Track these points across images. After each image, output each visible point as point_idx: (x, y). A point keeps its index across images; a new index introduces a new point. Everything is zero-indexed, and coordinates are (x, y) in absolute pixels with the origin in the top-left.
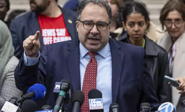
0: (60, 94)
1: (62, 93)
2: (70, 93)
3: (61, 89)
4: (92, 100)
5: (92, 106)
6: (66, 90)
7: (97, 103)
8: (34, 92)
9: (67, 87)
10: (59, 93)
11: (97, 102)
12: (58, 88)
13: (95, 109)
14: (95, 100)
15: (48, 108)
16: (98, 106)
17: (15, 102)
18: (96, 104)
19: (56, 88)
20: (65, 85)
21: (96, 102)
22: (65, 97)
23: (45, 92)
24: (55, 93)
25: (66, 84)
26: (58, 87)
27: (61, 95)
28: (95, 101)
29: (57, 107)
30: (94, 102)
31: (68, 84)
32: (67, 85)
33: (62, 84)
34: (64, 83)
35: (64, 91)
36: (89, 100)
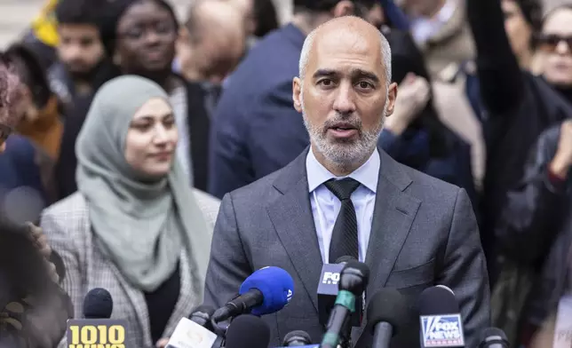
0: (338, 302)
1: (345, 299)
3: (340, 287)
4: (430, 318)
5: (431, 337)
6: (356, 289)
7: (444, 328)
8: (261, 292)
9: (359, 279)
10: (334, 298)
11: (444, 324)
12: (329, 282)
13: (439, 344)
14: (438, 318)
15: (302, 338)
16: (447, 336)
17: (206, 319)
18: (441, 330)
19: (324, 282)
20: (353, 275)
21: (443, 326)
22: (352, 310)
23: (290, 291)
24: (321, 296)
25: (358, 271)
26: (329, 279)
27: (341, 305)
28: (440, 322)
29: (330, 337)
30: (437, 326)
31: (362, 271)
32: (358, 275)
33: (345, 271)
34: (350, 269)
35: (348, 293)
36: (423, 318)
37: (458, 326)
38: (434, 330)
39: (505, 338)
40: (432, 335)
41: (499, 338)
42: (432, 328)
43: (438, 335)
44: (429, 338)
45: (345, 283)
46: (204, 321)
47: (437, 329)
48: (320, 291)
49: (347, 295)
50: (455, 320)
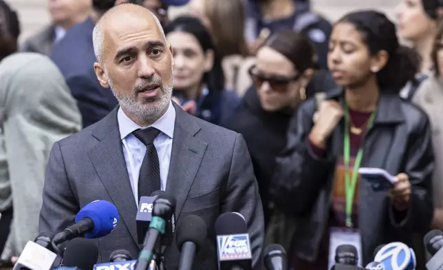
0: (151, 225)
1: (157, 223)
2: (173, 222)
3: (153, 214)
4: (224, 237)
5: (226, 252)
6: (165, 215)
7: (235, 245)
8: (92, 221)
9: (168, 207)
10: (148, 223)
11: (236, 242)
12: (145, 211)
13: (232, 258)
14: (231, 237)
15: (124, 256)
16: (237, 251)
17: (48, 242)
18: (233, 246)
19: (142, 211)
20: (163, 204)
21: (235, 243)
22: (163, 232)
23: (115, 219)
24: (139, 222)
25: (167, 201)
26: (146, 209)
27: (153, 228)
28: (232, 240)
29: (145, 254)
30: (230, 243)
31: (170, 201)
32: (167, 204)
33: (157, 201)
34: (161, 200)
35: (160, 218)
36: (219, 238)
37: (246, 243)
38: (228, 247)
39: (284, 251)
40: (226, 250)
41: (279, 252)
42: (227, 245)
43: (231, 250)
44: (224, 253)
45: (157, 211)
46: (46, 244)
47: (230, 246)
48: (138, 218)
49: (159, 220)
50: (245, 238)
